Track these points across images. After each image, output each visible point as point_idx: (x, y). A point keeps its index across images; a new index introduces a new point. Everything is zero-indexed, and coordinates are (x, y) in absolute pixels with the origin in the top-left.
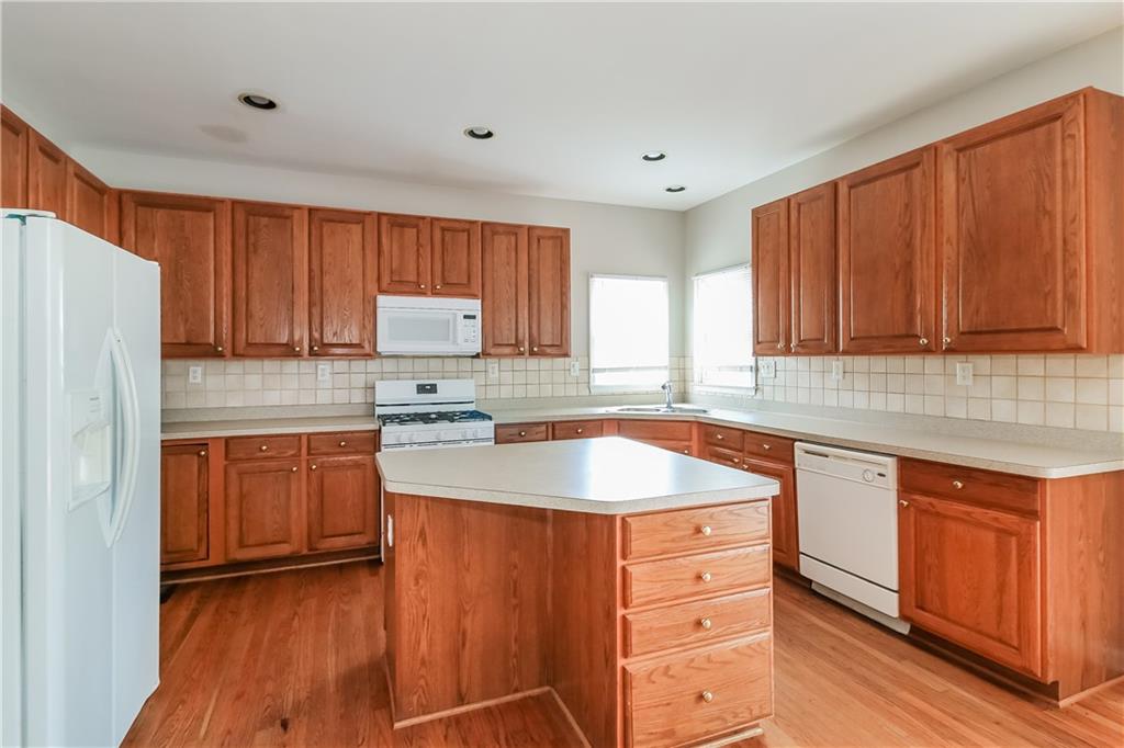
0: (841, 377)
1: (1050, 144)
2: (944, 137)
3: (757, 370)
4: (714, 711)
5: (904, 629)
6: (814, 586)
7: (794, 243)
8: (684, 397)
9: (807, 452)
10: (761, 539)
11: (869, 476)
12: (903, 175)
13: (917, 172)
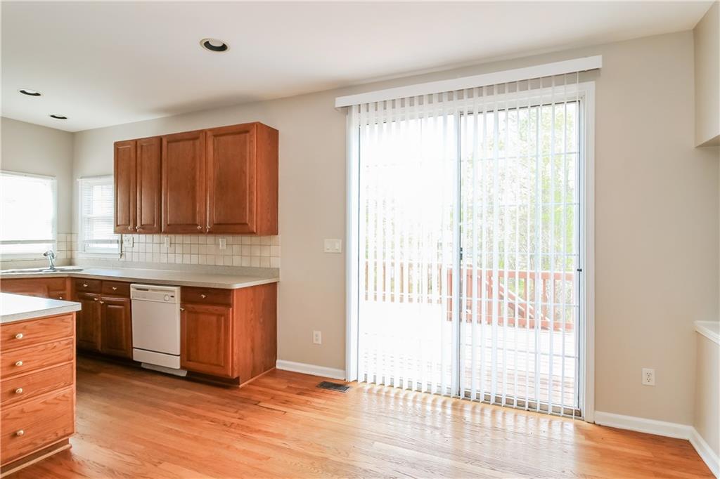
0: (168, 246)
1: (245, 142)
2: (211, 127)
3: (122, 243)
4: (27, 440)
5: (184, 374)
6: (143, 366)
7: (139, 168)
8: (70, 263)
9: (138, 289)
10: (67, 336)
11: (167, 298)
12: (191, 142)
13: (198, 142)
